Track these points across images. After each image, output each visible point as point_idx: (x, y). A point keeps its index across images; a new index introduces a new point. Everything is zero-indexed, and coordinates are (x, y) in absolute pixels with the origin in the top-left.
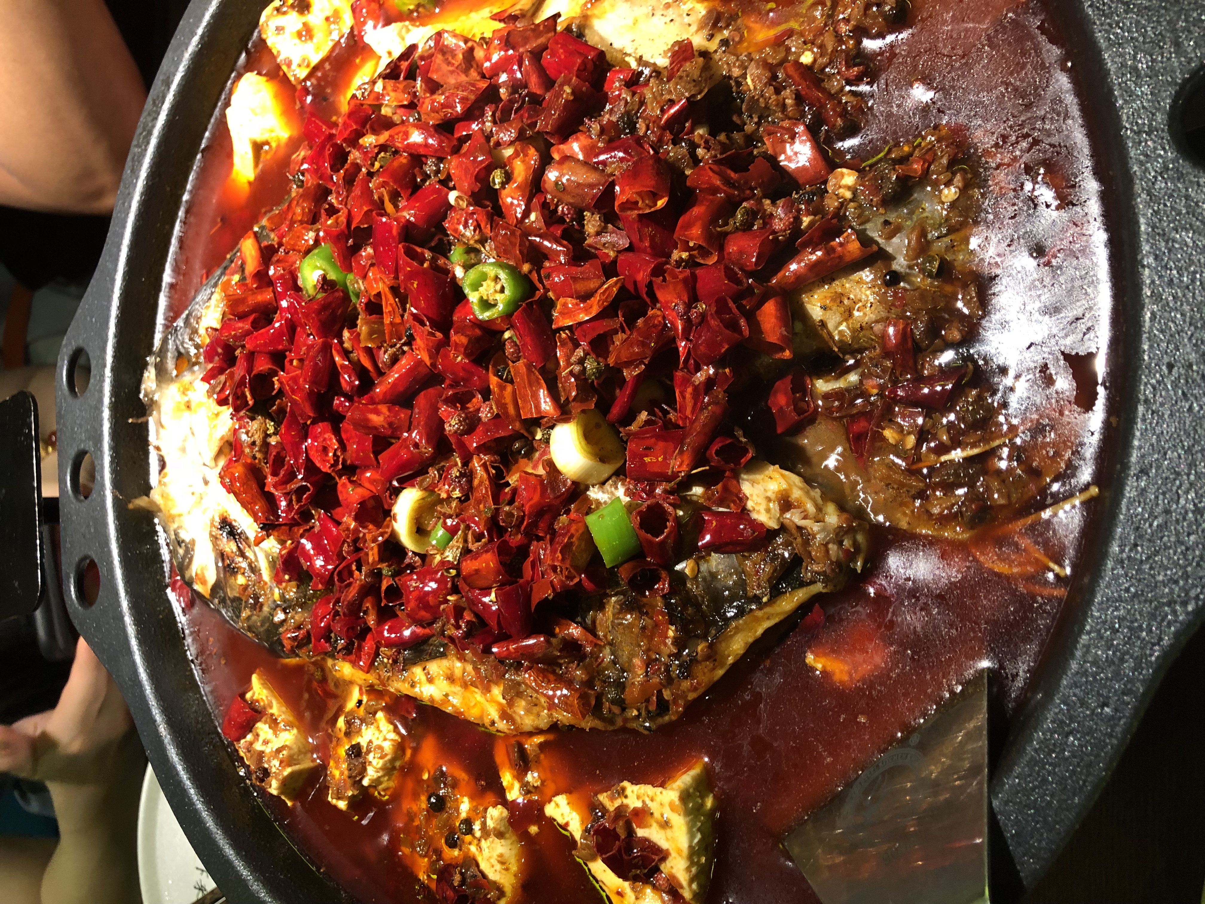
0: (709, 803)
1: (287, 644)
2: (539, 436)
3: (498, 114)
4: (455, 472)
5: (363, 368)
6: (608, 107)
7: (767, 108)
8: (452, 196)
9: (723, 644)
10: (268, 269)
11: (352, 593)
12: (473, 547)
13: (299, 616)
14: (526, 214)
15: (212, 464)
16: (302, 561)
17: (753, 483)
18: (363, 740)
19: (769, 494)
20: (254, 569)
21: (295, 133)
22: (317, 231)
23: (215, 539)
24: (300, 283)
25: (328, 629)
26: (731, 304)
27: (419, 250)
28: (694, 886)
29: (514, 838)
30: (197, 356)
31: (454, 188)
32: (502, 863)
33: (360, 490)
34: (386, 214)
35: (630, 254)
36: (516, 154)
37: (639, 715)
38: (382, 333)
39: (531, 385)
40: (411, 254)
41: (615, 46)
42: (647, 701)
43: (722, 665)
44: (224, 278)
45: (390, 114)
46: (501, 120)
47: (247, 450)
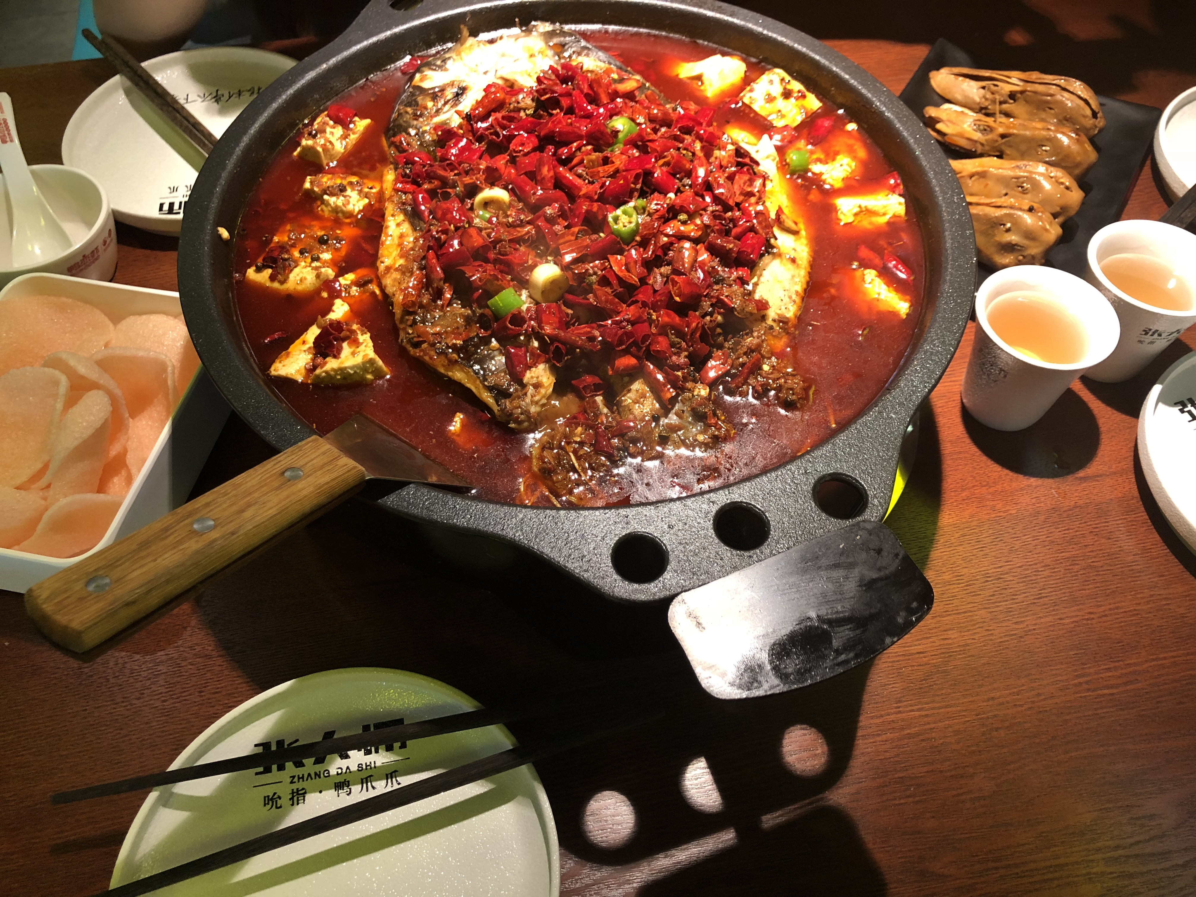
0: (370, 377)
1: (396, 139)
2: (549, 258)
3: (718, 213)
4: (522, 217)
5: (572, 159)
6: (726, 269)
7: (737, 350)
8: (672, 195)
9: (458, 368)
10: (620, 98)
11: (441, 172)
12: (484, 233)
13: (416, 144)
14: (667, 235)
15: (498, 75)
16: (454, 141)
17: (544, 370)
18: (349, 192)
19: (540, 378)
20: (438, 112)
21: (711, 101)
22: (645, 123)
23: (452, 84)
24: (615, 118)
25: (414, 163)
26: (631, 340)
27: (641, 181)
28: (324, 374)
29: (317, 285)
30: (564, 57)
31: (676, 195)
32: (301, 280)
33: (503, 167)
34: (656, 161)
35: (652, 291)
36: (696, 225)
37: (409, 334)
38: (593, 167)
39: (578, 248)
40: (637, 177)
41: (764, 272)
42: (419, 336)
43: (446, 370)
44: (614, 68)
45: (715, 155)
46: (715, 216)
47: (514, 99)
